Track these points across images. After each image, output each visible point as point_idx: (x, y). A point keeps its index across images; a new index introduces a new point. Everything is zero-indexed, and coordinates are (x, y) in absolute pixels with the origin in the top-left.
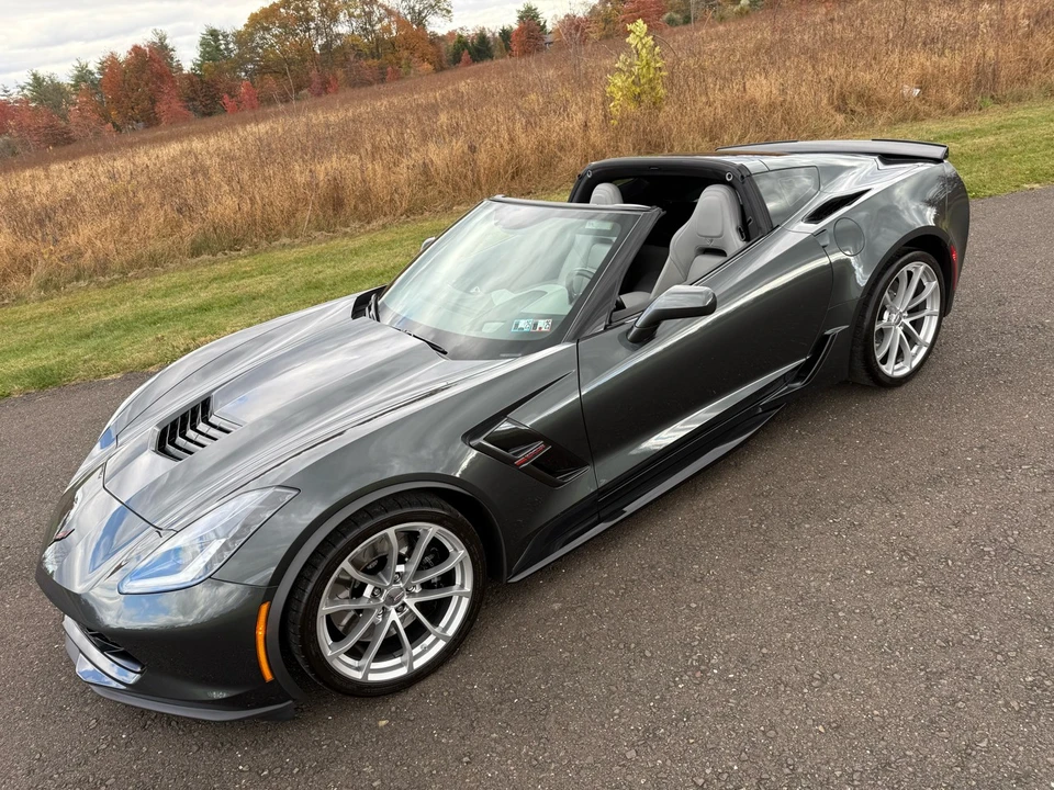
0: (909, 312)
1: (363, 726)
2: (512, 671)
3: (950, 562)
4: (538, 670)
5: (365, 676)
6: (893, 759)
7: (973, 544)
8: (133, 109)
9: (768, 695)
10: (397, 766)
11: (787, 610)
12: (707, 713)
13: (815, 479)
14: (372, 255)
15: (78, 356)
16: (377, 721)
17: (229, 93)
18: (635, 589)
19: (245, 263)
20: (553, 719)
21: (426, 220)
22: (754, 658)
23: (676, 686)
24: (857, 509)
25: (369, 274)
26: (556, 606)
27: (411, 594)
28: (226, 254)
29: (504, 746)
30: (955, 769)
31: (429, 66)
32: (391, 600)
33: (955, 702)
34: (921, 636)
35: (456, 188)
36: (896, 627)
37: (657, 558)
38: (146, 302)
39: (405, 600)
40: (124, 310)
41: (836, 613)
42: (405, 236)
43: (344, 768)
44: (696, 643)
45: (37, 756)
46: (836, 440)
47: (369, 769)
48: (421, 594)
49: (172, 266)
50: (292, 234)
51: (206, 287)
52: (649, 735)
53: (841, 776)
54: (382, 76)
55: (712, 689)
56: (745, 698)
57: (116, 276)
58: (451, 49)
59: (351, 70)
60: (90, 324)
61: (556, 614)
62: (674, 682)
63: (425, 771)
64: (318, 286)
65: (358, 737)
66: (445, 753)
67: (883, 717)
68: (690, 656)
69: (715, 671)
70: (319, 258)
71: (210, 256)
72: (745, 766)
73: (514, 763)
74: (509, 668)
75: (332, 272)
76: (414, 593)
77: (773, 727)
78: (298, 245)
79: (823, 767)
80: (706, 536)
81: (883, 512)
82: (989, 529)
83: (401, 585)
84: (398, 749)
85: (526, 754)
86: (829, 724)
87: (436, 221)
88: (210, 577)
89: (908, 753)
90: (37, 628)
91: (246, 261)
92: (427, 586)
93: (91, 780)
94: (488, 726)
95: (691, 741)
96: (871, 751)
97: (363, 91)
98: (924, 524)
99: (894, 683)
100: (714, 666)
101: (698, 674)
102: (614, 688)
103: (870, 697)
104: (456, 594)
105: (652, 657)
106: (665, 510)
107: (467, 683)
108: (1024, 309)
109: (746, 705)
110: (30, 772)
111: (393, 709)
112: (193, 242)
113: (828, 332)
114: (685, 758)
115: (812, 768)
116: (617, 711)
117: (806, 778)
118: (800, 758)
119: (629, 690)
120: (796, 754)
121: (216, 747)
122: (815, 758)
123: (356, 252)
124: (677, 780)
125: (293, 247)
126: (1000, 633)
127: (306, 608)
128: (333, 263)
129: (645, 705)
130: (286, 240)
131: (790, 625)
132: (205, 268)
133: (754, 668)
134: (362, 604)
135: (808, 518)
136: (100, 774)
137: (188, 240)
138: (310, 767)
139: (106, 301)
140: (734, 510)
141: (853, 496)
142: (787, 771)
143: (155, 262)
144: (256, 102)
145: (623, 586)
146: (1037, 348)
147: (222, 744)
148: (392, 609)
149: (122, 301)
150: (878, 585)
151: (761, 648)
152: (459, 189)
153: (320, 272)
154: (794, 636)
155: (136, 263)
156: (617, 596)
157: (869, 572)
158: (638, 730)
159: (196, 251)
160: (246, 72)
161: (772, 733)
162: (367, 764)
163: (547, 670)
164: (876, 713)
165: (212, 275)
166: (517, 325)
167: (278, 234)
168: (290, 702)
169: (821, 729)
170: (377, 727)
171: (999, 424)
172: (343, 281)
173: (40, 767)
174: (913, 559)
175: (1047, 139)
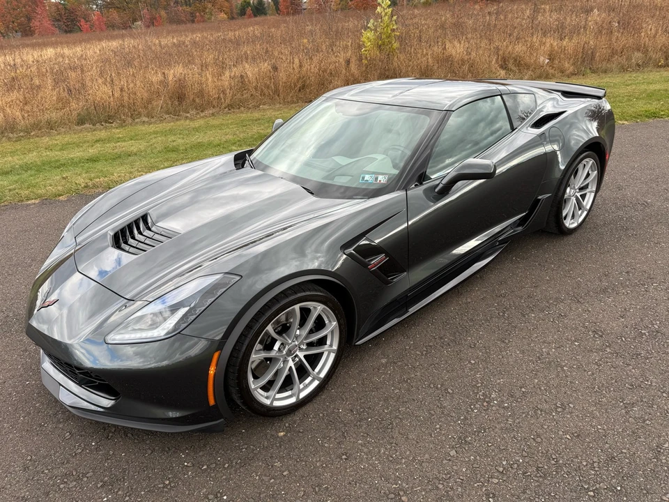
0: (580, 189)
1: (269, 436)
2: (362, 401)
3: (624, 339)
4: (380, 401)
5: (272, 402)
6: (615, 454)
7: (635, 328)
8: (13, 22)
9: (532, 417)
10: (297, 462)
11: (532, 366)
12: (496, 427)
13: (532, 287)
14: (209, 132)
15: (4, 187)
16: (277, 432)
17: (85, 19)
18: (433, 351)
19: (118, 132)
20: (397, 432)
21: (242, 112)
22: (518, 394)
23: (473, 411)
24: (561, 306)
25: (209, 144)
26: (384, 361)
27: (301, 350)
28: (102, 125)
29: (368, 448)
30: (653, 460)
31: (225, 16)
32: (290, 353)
33: (644, 421)
34: (616, 382)
35: (263, 94)
36: (600, 377)
37: (443, 332)
38: (48, 153)
39: (298, 353)
40: (32, 157)
41: (562, 368)
42: (230, 122)
43: (261, 464)
44: (480, 385)
45: (29, 458)
46: (539, 265)
47: (278, 464)
48: (306, 350)
49: (63, 130)
50: (150, 115)
51: (92, 146)
52: (462, 442)
53: (586, 465)
54: (192, 18)
55: (495, 413)
56: (518, 418)
57: (22, 134)
58: (239, 6)
59: (171, 12)
60: (9, 165)
61: (385, 366)
62: (471, 408)
63: (318, 464)
64: (175, 150)
65: (266, 443)
66: (329, 454)
67: (604, 430)
68: (478, 393)
69: (495, 402)
70: (171, 131)
71: (91, 126)
72: (527, 460)
73: (376, 460)
74: (361, 399)
75: (183, 141)
76: (302, 349)
77: (539, 436)
78: (155, 123)
79: (574, 460)
80: (471, 320)
81: (577, 309)
82: (642, 320)
83: (297, 343)
84: (296, 450)
85: (384, 453)
86: (573, 434)
87: (249, 114)
88: (179, 333)
89: (623, 451)
90: (10, 370)
91: (118, 131)
92: (310, 345)
93: (74, 473)
94: (354, 436)
95: (490, 445)
96: (602, 450)
97: (182, 27)
98: (603, 315)
99: (606, 410)
100: (494, 399)
101: (485, 404)
102: (433, 412)
103: (594, 418)
104: (326, 350)
105: (453, 393)
106: (442, 303)
107: (334, 408)
108: (634, 193)
109: (519, 423)
110: (26, 468)
111: (287, 425)
112: (79, 114)
113: (540, 197)
114: (488, 455)
115: (568, 460)
116: (438, 426)
117: (566, 467)
118: (560, 454)
119: (443, 413)
120: (556, 452)
121: (165, 451)
122: (568, 455)
123: (197, 130)
124: (486, 469)
125: (150, 124)
126: (662, 381)
127: (243, 356)
128: (182, 136)
129: (455, 422)
130: (146, 119)
131: (536, 374)
132: (88, 133)
133: (519, 400)
134: (273, 354)
135: (533, 310)
136: (81, 470)
137: (75, 113)
138: (236, 463)
139: (17, 150)
140: (486, 305)
141: (557, 298)
142: (553, 462)
143: (51, 126)
144: (104, 27)
145: (425, 349)
146: (647, 216)
147: (169, 448)
148: (290, 359)
149: (30, 151)
150: (584, 351)
151: (521, 388)
152: (264, 94)
153: (174, 141)
154: (539, 381)
155: (36, 126)
156: (422, 355)
157: (576, 344)
158: (455, 438)
159: (81, 122)
160: (97, 6)
161: (539, 440)
162: (276, 460)
163: (386, 400)
164: (599, 427)
165: (95, 138)
166: (363, 178)
167: (139, 114)
168: (222, 420)
169: (568, 436)
170: (278, 437)
171: (634, 258)
172: (191, 148)
173: (33, 465)
174: (601, 336)
175: (627, 96)
